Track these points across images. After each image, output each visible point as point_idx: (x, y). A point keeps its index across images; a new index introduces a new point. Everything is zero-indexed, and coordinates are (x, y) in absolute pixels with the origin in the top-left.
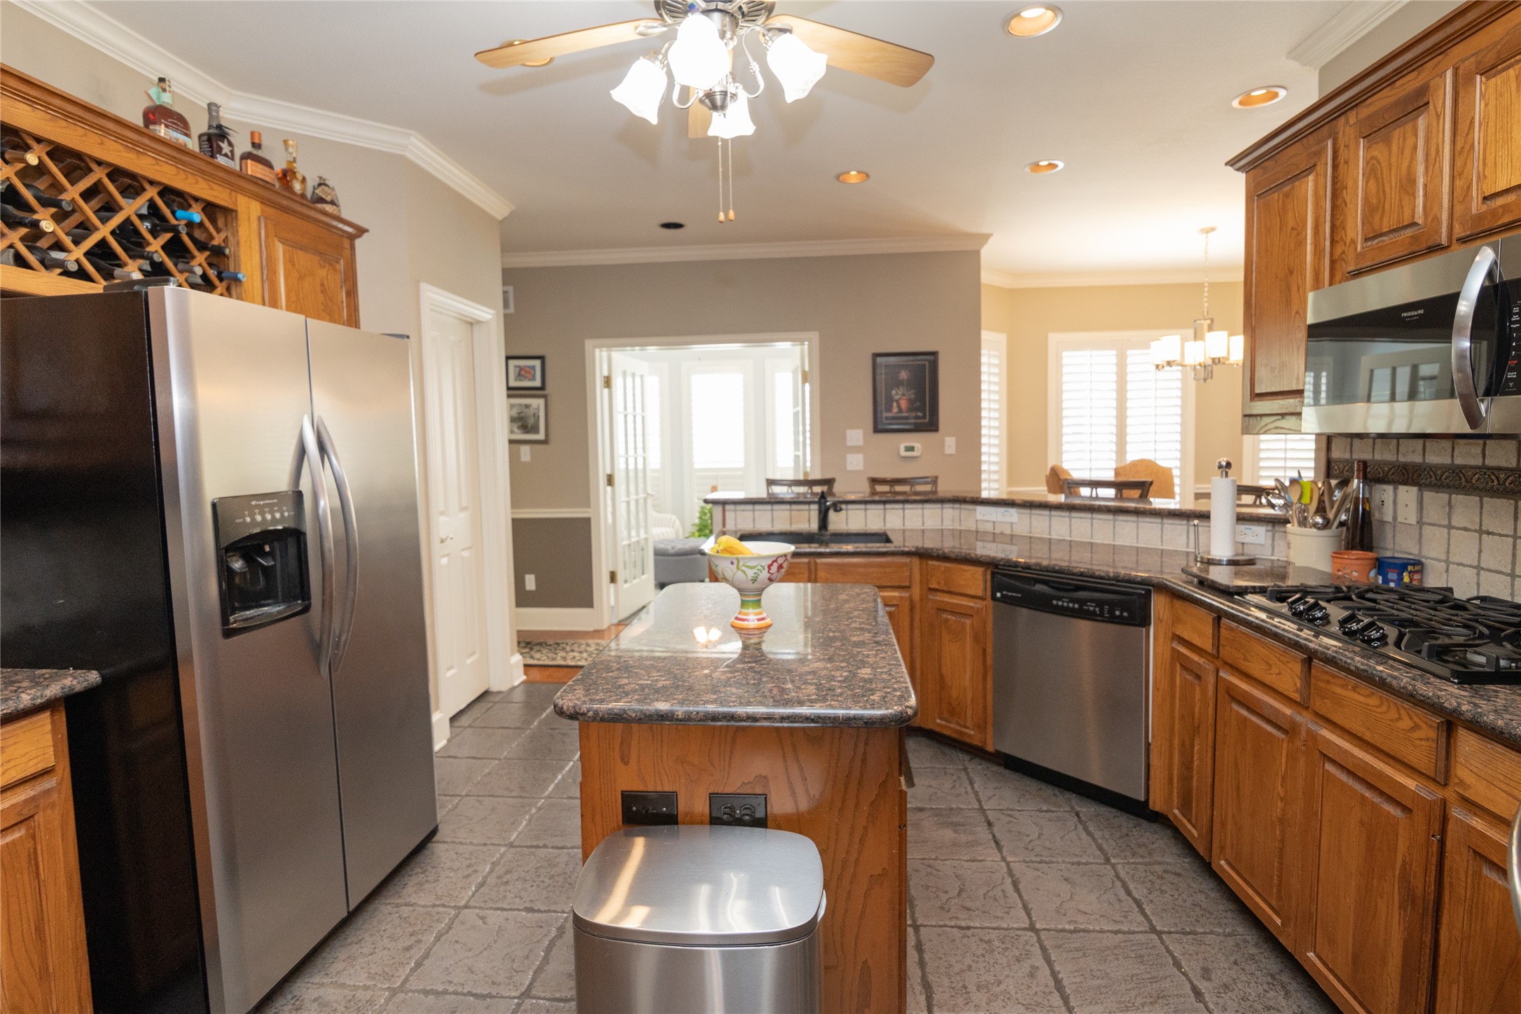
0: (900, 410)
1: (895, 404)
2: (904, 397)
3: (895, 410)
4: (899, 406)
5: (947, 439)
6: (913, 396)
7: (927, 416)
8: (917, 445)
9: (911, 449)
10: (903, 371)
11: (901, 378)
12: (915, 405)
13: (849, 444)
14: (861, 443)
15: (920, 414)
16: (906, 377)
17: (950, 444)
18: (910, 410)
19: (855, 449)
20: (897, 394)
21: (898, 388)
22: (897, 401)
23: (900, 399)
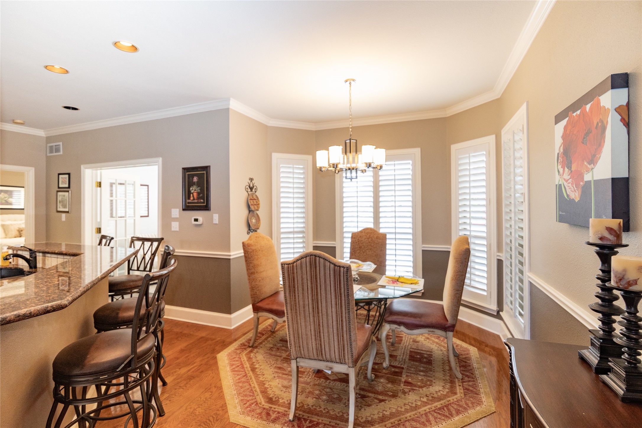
0: (194, 199)
1: (191, 195)
2: (195, 191)
3: (192, 198)
4: (193, 196)
5: (214, 215)
6: (199, 191)
7: (205, 203)
8: (201, 219)
9: (196, 220)
10: (195, 177)
11: (194, 181)
12: (200, 196)
13: (173, 216)
14: (178, 216)
15: (202, 201)
16: (196, 180)
17: (216, 218)
18: (198, 198)
19: (175, 219)
20: (192, 189)
21: (193, 186)
22: (192, 193)
23: (194, 192)
